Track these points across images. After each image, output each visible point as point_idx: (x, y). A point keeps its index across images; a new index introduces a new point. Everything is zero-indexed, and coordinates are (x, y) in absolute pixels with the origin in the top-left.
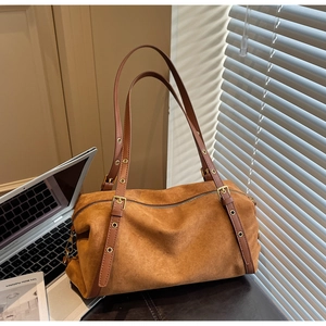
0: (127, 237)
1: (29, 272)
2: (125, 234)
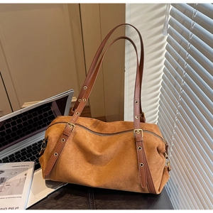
0: (70, 149)
1: (28, 160)
2: (69, 147)
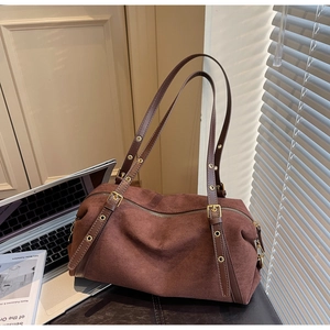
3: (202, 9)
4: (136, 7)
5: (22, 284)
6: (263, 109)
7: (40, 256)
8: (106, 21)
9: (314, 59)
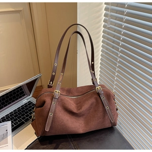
3: (76, 4)
4: (36, 3)
5: (3, 139)
6: (103, 46)
7: (8, 124)
8: (21, 11)
9: (125, 24)
